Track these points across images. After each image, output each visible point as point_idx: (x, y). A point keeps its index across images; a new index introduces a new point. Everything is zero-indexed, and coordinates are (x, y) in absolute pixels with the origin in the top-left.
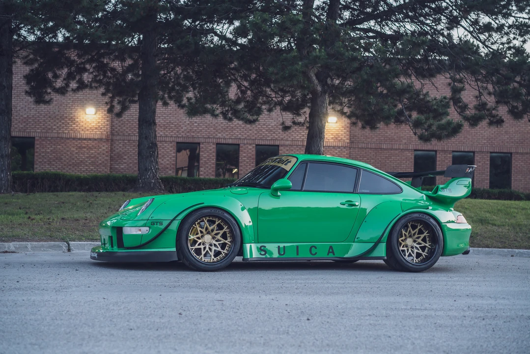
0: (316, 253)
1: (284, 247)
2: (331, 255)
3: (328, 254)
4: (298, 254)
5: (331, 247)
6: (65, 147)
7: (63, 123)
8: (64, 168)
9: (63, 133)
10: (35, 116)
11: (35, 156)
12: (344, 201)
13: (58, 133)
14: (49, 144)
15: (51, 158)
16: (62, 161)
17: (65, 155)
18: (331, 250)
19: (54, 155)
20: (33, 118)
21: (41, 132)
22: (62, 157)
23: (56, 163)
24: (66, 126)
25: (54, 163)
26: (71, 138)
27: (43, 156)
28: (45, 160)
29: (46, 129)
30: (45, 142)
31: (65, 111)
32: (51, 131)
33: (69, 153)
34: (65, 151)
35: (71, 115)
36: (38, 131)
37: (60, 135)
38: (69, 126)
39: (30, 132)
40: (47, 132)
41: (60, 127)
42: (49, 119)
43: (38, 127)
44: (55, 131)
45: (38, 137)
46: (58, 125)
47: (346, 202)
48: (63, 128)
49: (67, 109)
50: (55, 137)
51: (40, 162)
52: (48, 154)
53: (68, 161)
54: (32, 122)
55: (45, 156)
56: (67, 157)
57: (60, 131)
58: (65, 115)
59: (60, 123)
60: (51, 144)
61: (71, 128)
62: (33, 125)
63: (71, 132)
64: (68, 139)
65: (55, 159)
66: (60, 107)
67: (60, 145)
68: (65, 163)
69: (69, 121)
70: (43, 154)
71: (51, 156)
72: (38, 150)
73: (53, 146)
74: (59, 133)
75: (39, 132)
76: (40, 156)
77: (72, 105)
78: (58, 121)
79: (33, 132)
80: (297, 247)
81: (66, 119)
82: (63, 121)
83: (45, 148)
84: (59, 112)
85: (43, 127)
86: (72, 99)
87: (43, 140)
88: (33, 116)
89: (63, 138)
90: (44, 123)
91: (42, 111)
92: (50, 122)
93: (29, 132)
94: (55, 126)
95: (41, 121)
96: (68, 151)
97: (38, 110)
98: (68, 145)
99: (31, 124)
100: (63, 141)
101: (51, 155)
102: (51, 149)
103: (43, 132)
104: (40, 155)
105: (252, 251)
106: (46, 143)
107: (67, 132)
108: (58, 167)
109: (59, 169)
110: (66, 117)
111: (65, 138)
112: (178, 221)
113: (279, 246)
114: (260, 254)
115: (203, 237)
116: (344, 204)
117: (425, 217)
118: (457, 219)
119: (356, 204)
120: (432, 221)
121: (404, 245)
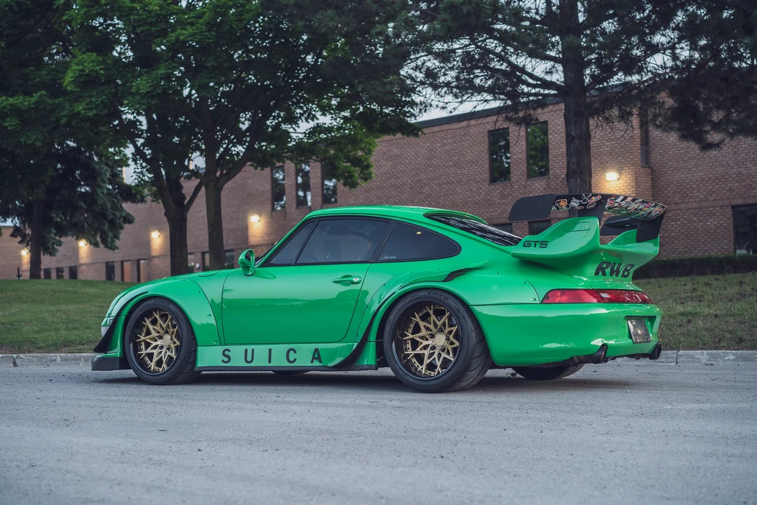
0: (295, 360)
1: (253, 350)
2: (316, 363)
3: (312, 362)
4: (270, 362)
5: (317, 350)
12: (338, 277)
18: (317, 355)
47: (342, 277)
80: (270, 350)
105: (209, 357)
112: (123, 318)
113: (246, 350)
114: (223, 361)
115: (161, 337)
116: (338, 282)
117: (440, 296)
118: (546, 297)
119: (354, 280)
120: (451, 301)
121: (428, 345)
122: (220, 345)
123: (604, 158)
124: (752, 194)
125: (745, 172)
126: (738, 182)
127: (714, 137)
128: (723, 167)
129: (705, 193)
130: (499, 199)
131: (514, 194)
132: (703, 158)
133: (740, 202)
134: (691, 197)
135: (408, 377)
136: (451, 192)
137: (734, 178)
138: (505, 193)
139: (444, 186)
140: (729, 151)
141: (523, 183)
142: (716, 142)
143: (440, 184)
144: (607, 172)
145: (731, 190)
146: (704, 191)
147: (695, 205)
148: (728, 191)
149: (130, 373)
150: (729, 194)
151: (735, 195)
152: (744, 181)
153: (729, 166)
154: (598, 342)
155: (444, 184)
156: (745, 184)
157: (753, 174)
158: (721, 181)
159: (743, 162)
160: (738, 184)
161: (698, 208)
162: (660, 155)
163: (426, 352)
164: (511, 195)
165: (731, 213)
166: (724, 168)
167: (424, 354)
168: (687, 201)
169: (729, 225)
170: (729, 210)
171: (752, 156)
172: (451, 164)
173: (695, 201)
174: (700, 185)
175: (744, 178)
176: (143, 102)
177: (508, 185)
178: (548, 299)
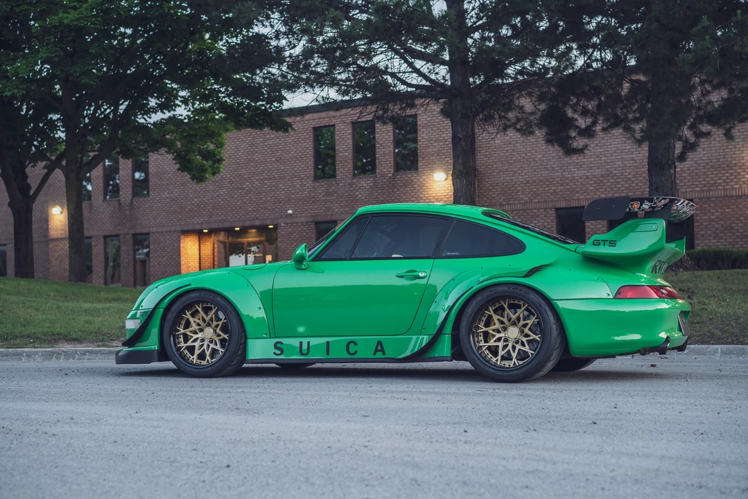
0: (356, 352)
1: (309, 343)
2: (379, 355)
3: (375, 354)
4: (328, 354)
5: (379, 343)
6: (737, 210)
7: (731, 174)
8: (737, 242)
9: (733, 188)
10: (692, 168)
11: (695, 227)
12: (402, 271)
13: (725, 190)
14: (714, 207)
15: (717, 229)
16: (734, 231)
17: (737, 222)
18: (380, 347)
19: (721, 222)
20: (689, 172)
21: (701, 190)
22: (734, 225)
23: (726, 235)
24: (736, 178)
25: (721, 235)
26: (745, 195)
27: (706, 226)
28: (710, 232)
29: (708, 185)
30: (707, 206)
31: (734, 156)
32: (715, 188)
33: (743, 218)
34: (737, 216)
35: (743, 161)
36: (697, 189)
37: (728, 192)
38: (740, 177)
39: (686, 192)
40: (709, 190)
41: (728, 181)
42: (711, 170)
43: (697, 183)
44: (721, 187)
45: (698, 198)
46: (724, 178)
47: (406, 272)
48: (732, 181)
49: (737, 152)
50: (721, 197)
51: (703, 235)
52: (713, 223)
53: (742, 231)
54: (688, 178)
55: (709, 226)
56: (740, 225)
57: (728, 187)
58: (733, 162)
59: (727, 175)
60: (716, 208)
61: (743, 180)
62: (689, 182)
63: (744, 186)
64: (740, 197)
65: (723, 229)
66: (726, 150)
67: (729, 208)
68: (738, 234)
69: (740, 171)
70: (706, 223)
71: (716, 226)
72: (698, 218)
73: (720, 210)
74: (727, 190)
75: (698, 191)
76: (703, 227)
77: (743, 145)
78: (723, 172)
79: (690, 192)
80: (328, 343)
81: (735, 168)
82: (731, 171)
83: (709, 214)
84: (724, 158)
85: (704, 183)
86: (742, 137)
87: (705, 203)
88: (689, 167)
89: (733, 196)
90: (704, 176)
91: (701, 160)
92: (712, 174)
93: (683, 192)
94: (720, 179)
95: (700, 174)
96: (741, 216)
97: (695, 159)
98: (740, 206)
99: (686, 181)
100: (733, 201)
101: (717, 223)
102: (717, 214)
103: (704, 191)
104: (702, 225)
105: (260, 349)
106: (709, 206)
107: (738, 186)
108: (729, 240)
109: (730, 243)
110: (735, 165)
111: (736, 196)
112: (161, 311)
113: (301, 343)
114: (275, 353)
115: (201, 330)
116: (402, 277)
117: (520, 290)
118: (618, 292)
119: (420, 274)
120: (533, 296)
121: (501, 338)
122: (270, 338)
123: (431, 158)
124: (576, 198)
125: (569, 176)
126: (561, 185)
127: (579, 143)
128: (547, 170)
129: (530, 195)
130: (323, 196)
131: (339, 192)
132: (527, 161)
133: (563, 205)
134: (516, 199)
135: (487, 368)
136: (273, 188)
137: (558, 181)
138: (331, 190)
139: (266, 182)
140: (553, 155)
141: (349, 181)
142: (580, 147)
143: (261, 180)
144: (435, 173)
145: (555, 193)
146: (529, 194)
147: (519, 207)
148: (552, 194)
149: (170, 365)
150: (553, 196)
151: (559, 198)
152: (568, 184)
153: (554, 170)
154: (663, 335)
155: (266, 179)
156: (569, 187)
157: (577, 178)
158: (545, 184)
159: (567, 166)
160: (562, 187)
161: (522, 210)
162: (486, 157)
163: (501, 344)
164: (336, 193)
165: (554, 215)
166: (548, 172)
167: (498, 346)
168: (511, 202)
169: (552, 227)
170: (553, 212)
171: (576, 161)
172: (274, 159)
173: (520, 203)
174: (525, 188)
175: (567, 181)
176: (21, 87)
177: (334, 183)
178: (620, 295)
